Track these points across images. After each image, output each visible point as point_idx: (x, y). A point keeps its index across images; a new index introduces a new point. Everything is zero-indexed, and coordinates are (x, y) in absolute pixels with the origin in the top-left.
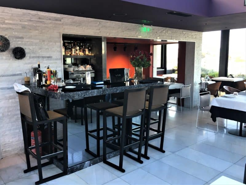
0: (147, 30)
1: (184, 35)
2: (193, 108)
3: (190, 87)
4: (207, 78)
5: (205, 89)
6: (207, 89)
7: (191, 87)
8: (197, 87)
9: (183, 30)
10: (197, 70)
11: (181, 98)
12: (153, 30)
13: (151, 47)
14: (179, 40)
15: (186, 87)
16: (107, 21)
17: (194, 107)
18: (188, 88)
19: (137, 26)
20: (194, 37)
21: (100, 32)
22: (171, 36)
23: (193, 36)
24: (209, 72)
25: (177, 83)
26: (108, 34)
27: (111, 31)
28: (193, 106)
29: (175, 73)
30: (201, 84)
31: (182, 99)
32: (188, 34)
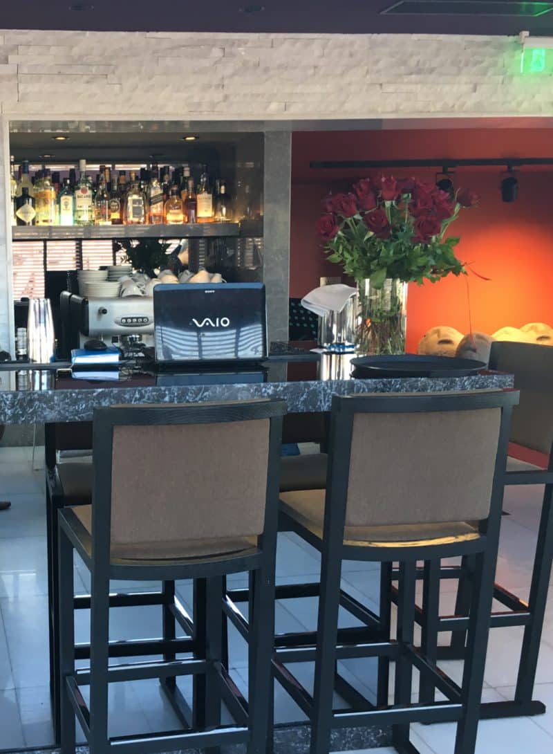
16: (273, 36)
19: (486, 43)
21: (226, 97)
26: (274, 106)
27: (299, 89)
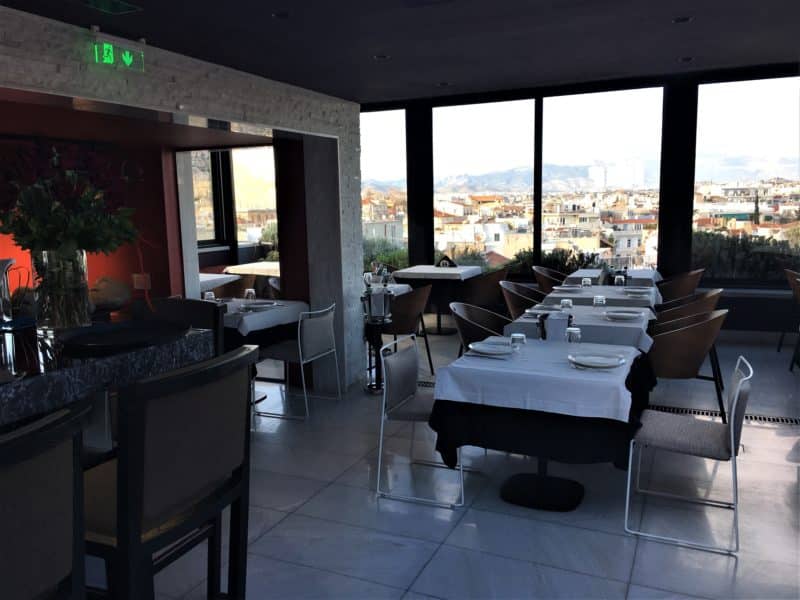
0: (118, 60)
1: (295, 107)
2: (346, 390)
3: (332, 314)
4: (380, 273)
5: (384, 318)
6: (390, 315)
7: (335, 315)
8: (355, 313)
9: (288, 86)
10: (349, 246)
11: (303, 363)
12: (155, 64)
13: (166, 160)
14: (276, 124)
15: (318, 315)
17: (351, 386)
18: (325, 318)
20: (332, 120)
22: (244, 106)
23: (328, 113)
24: (376, 249)
25: (281, 303)
28: (347, 385)
29: (269, 258)
30: (368, 298)
31: (305, 365)
32: (309, 105)
